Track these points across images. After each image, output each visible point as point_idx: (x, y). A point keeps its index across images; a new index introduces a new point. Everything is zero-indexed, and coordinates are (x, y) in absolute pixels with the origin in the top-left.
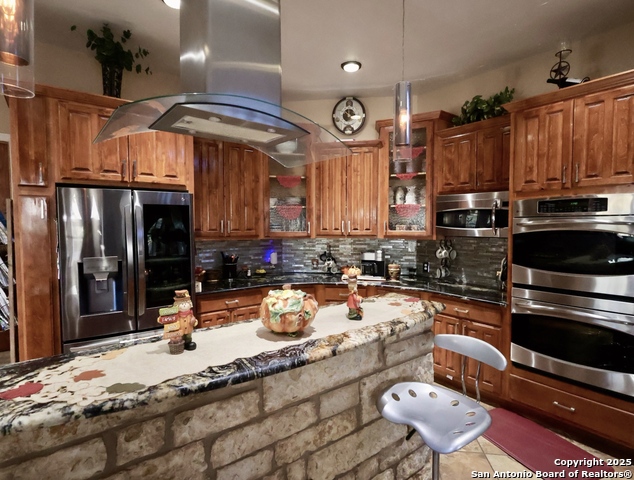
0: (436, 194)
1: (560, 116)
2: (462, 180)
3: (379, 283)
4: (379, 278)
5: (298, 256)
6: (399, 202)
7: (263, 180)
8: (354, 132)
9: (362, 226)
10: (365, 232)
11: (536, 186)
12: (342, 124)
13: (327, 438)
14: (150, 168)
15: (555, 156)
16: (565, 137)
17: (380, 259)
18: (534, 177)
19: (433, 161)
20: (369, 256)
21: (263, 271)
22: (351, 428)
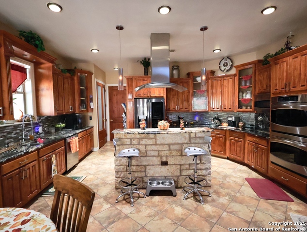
0: (256, 94)
1: (285, 63)
2: (264, 88)
3: (233, 129)
4: (233, 127)
5: (207, 118)
6: (244, 97)
7: (191, 92)
8: (228, 71)
9: (228, 107)
10: (229, 110)
11: (278, 91)
12: (223, 68)
13: (172, 154)
14: (154, 92)
15: (283, 79)
16: (287, 72)
17: (234, 120)
18: (277, 88)
19: (255, 80)
20: (230, 119)
21: (192, 123)
22: (179, 154)
